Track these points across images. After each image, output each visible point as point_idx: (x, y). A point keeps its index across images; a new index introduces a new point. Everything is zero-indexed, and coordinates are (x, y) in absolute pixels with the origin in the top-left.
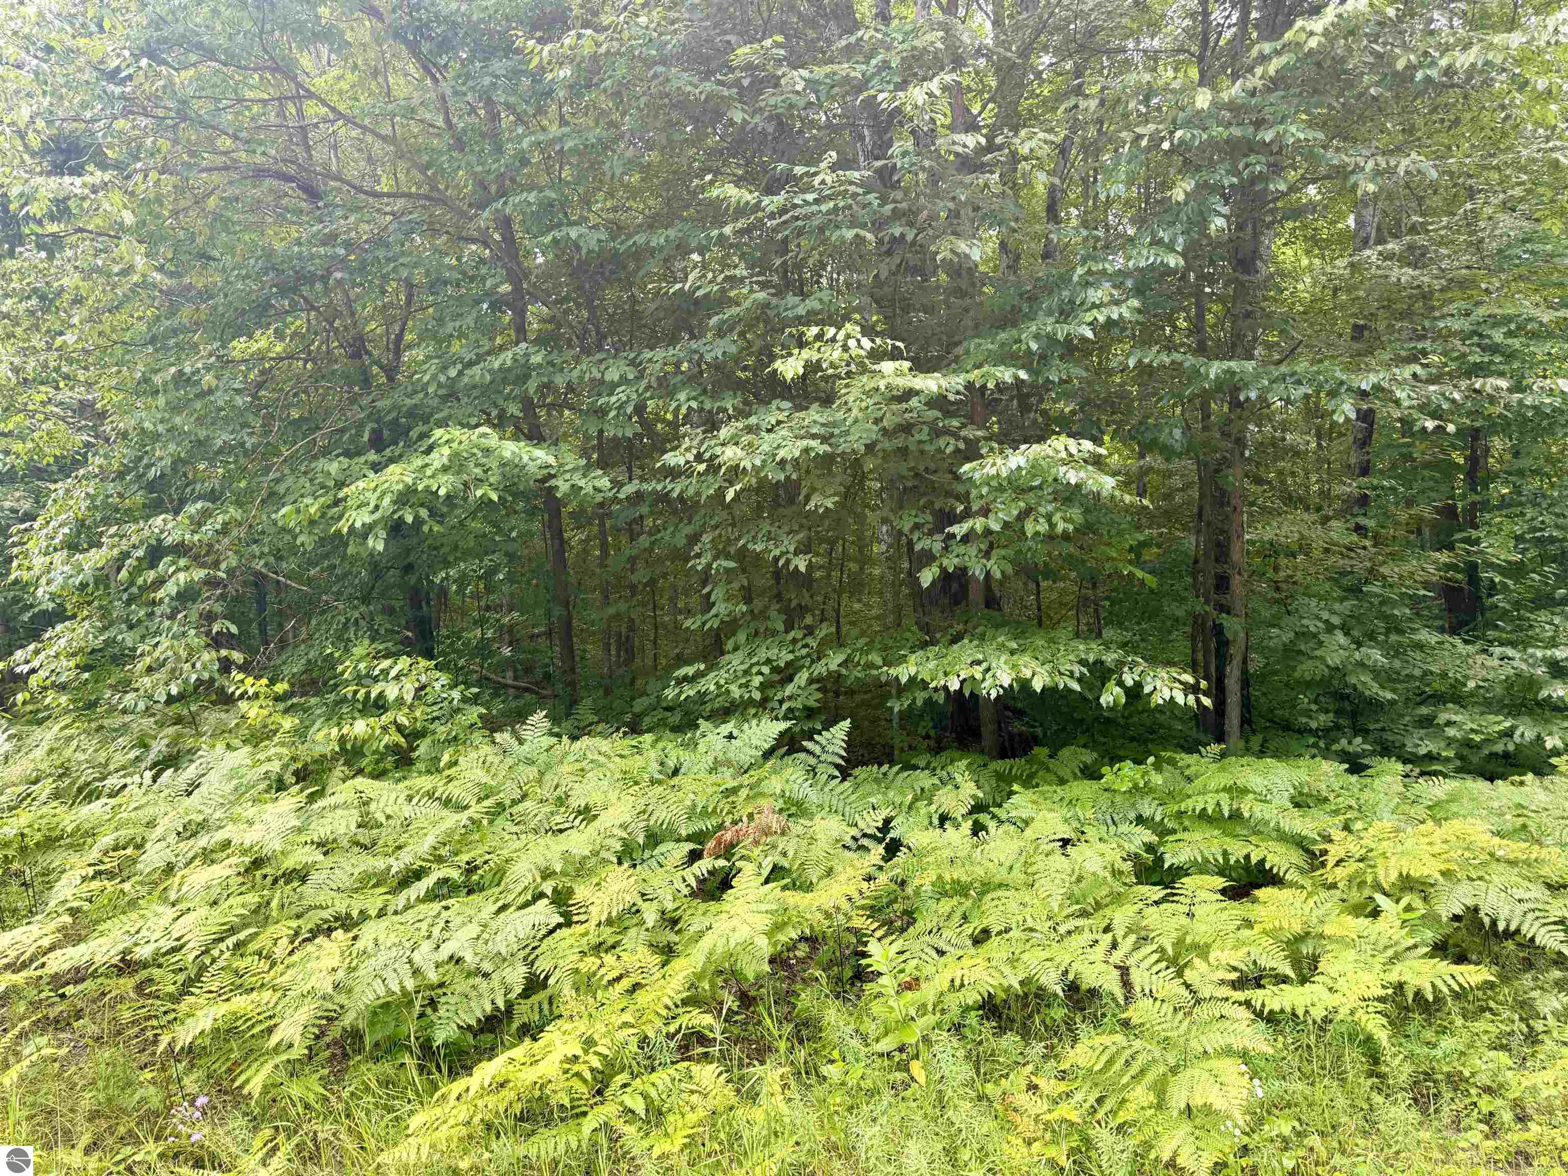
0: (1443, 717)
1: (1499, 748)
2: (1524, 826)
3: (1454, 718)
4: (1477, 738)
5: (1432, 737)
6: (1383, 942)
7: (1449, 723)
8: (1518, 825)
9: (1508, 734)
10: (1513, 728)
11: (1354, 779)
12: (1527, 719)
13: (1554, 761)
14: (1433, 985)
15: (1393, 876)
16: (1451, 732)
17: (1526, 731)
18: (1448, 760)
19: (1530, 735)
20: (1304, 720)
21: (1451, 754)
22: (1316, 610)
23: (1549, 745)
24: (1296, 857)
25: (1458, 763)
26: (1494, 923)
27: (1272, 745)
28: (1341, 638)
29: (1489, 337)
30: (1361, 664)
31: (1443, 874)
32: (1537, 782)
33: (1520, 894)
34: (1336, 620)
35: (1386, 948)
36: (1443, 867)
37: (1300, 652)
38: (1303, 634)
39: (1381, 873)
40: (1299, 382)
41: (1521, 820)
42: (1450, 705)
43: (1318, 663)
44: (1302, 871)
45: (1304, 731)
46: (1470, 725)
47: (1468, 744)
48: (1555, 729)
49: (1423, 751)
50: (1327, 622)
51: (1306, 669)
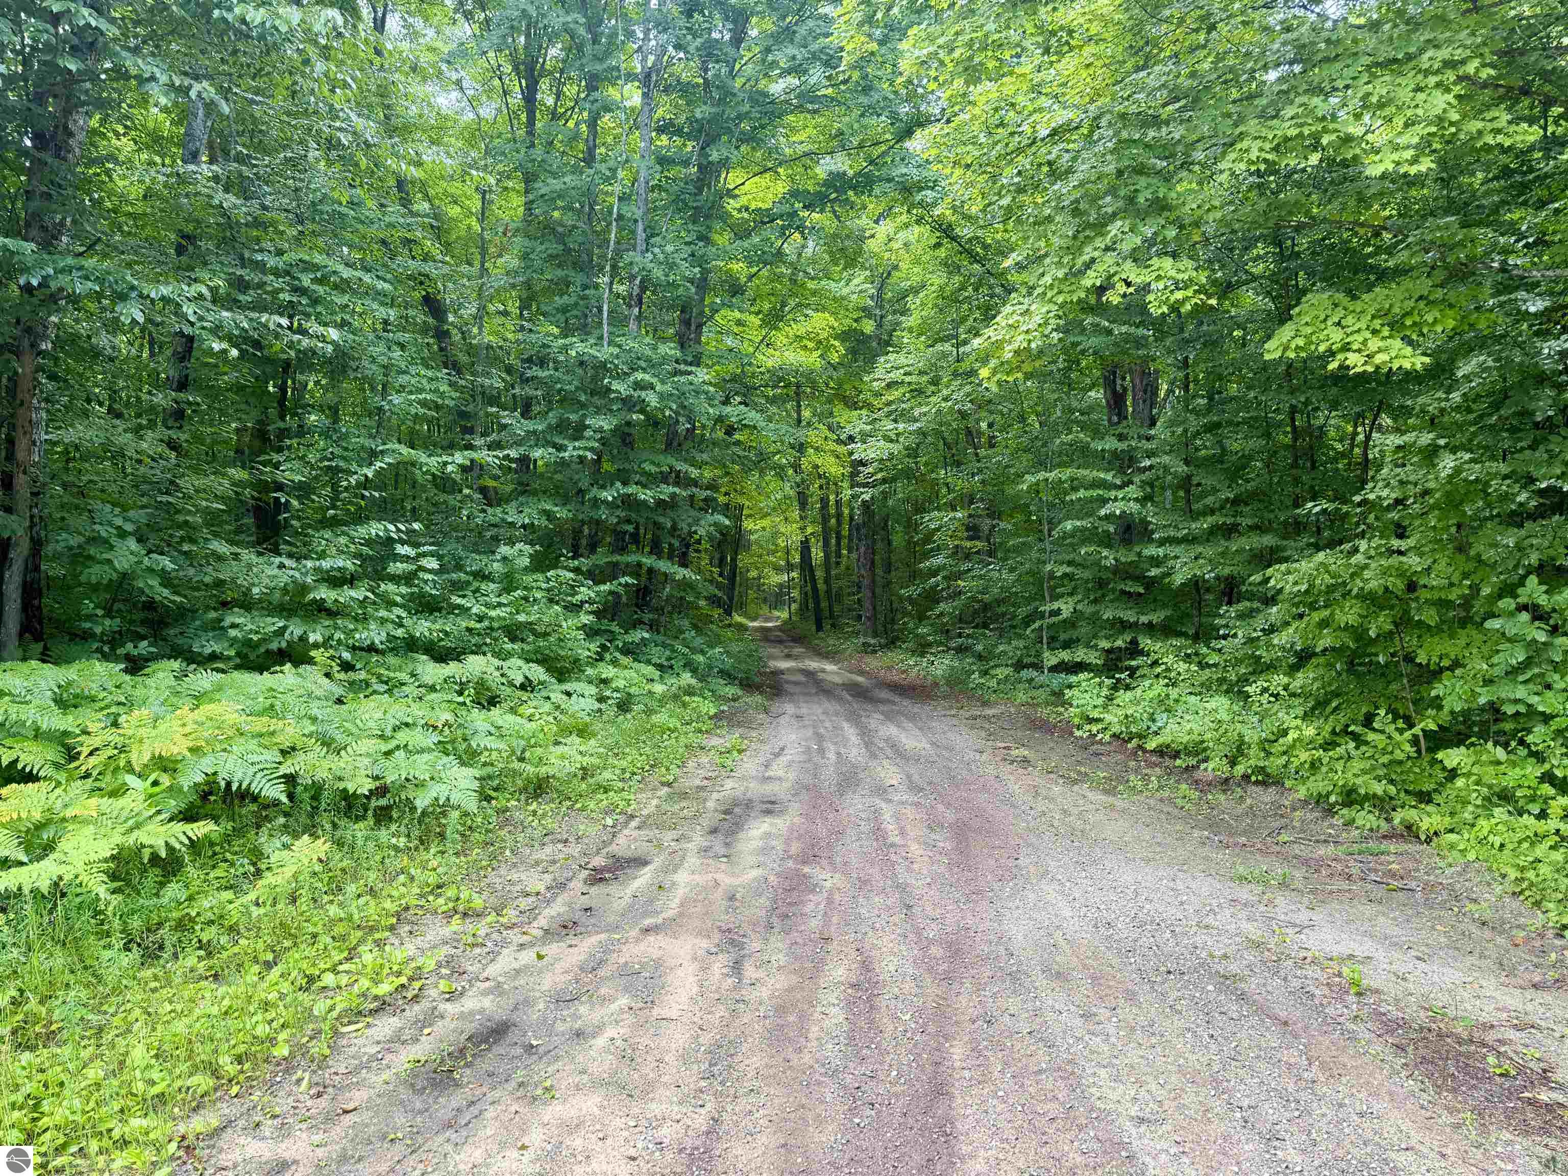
0: (229, 620)
1: (274, 646)
2: (272, 706)
3: (238, 621)
4: (255, 638)
5: (217, 639)
6: (125, 814)
7: (234, 626)
8: (267, 705)
9: (281, 632)
10: (285, 628)
11: (128, 678)
12: (297, 620)
13: (313, 653)
14: (167, 844)
15: (146, 758)
16: (233, 633)
17: (295, 629)
18: (229, 658)
19: (298, 632)
20: (87, 625)
21: (232, 653)
22: (110, 516)
23: (311, 640)
24: (52, 753)
25: (238, 661)
26: (229, 784)
27: (54, 652)
28: (132, 544)
29: (298, 279)
30: (150, 570)
31: (191, 750)
32: (293, 670)
33: (255, 758)
34: (129, 527)
35: (127, 819)
36: (191, 744)
37: (90, 558)
38: (94, 539)
39: (134, 757)
40: (87, 278)
41: (269, 701)
42: (236, 610)
43: (106, 568)
44: (57, 766)
45: (87, 636)
46: (250, 626)
47: (248, 643)
48: (319, 627)
49: (208, 651)
50: (119, 528)
51: (95, 573)
